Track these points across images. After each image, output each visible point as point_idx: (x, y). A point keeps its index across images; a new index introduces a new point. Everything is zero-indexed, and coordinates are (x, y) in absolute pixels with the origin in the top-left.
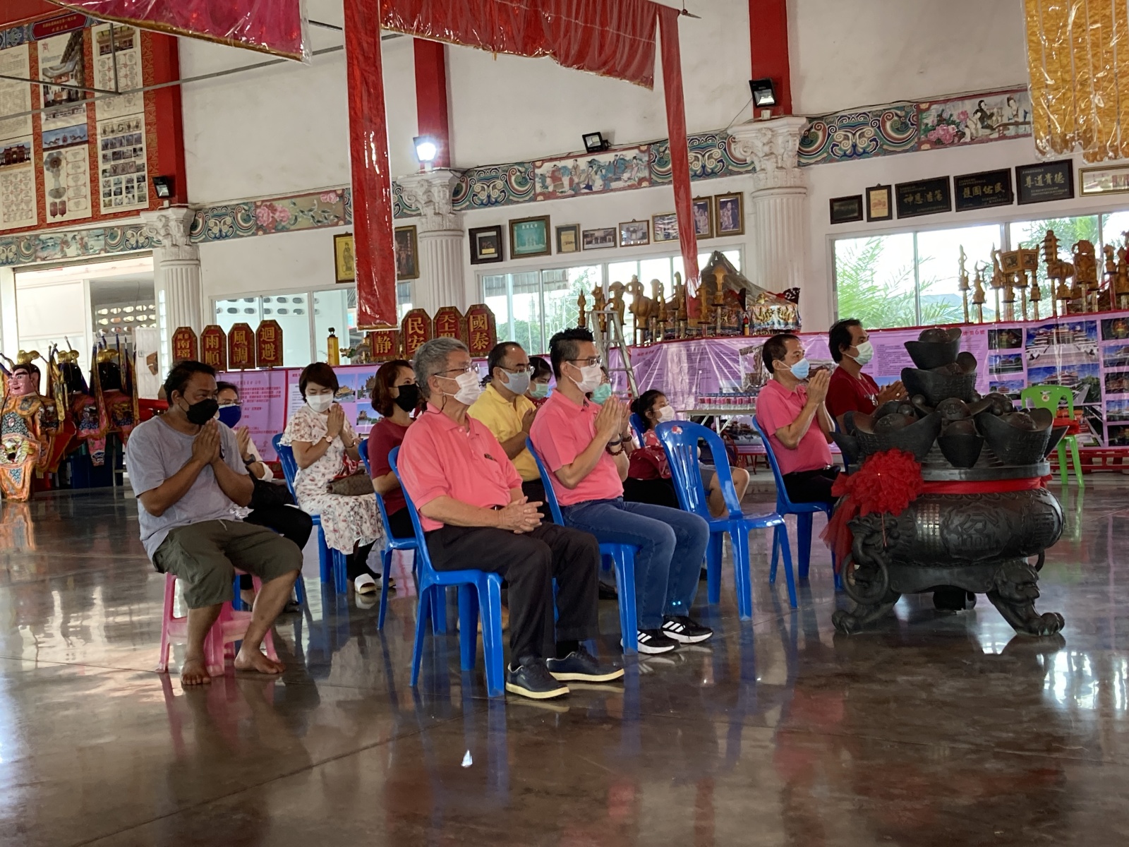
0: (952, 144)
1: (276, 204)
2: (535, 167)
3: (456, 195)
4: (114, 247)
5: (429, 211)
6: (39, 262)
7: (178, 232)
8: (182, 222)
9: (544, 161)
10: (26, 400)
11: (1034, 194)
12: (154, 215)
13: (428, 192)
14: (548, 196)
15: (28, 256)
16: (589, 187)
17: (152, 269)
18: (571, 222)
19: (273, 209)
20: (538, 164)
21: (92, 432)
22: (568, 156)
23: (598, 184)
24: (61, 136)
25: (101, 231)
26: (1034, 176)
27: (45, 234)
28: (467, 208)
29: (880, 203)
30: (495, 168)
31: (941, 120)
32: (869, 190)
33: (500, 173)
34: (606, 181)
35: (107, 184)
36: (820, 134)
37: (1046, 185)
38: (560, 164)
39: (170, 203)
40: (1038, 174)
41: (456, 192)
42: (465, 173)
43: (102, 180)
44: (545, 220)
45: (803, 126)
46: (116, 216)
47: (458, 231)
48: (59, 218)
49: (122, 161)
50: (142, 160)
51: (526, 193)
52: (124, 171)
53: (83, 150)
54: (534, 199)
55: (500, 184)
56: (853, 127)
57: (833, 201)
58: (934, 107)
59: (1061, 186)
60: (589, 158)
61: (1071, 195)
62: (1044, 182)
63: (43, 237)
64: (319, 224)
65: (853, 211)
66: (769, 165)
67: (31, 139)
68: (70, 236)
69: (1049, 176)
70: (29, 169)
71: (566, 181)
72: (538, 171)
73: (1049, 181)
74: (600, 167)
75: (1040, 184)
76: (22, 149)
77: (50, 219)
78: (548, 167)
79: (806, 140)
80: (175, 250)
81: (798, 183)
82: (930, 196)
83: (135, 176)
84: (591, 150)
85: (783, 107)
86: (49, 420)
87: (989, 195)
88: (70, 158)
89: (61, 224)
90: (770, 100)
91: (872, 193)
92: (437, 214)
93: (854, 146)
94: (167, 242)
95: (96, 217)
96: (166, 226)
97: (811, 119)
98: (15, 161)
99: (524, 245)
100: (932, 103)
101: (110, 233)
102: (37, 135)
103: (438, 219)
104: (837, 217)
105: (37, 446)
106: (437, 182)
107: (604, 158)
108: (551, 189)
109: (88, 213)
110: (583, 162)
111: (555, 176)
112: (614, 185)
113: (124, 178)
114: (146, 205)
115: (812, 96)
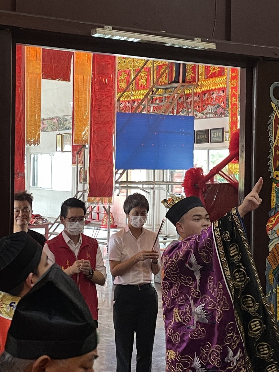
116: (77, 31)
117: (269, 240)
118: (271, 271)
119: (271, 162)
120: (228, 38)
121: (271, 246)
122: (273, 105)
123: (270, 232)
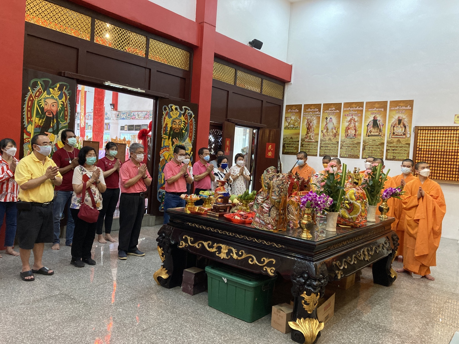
0: (134, 119)
31: (133, 115)
32: (125, 125)
36: (120, 114)
45: (117, 113)
57: (121, 126)
58: (132, 112)
65: (123, 129)
79: (118, 115)
81: (117, 122)
85: (115, 109)
90: (113, 108)
93: (123, 117)
97: (119, 112)
115: (120, 108)
116: (99, 82)
117: (160, 157)
118: (161, 167)
119: (162, 132)
120: (149, 89)
121: (161, 159)
122: (164, 113)
123: (161, 155)
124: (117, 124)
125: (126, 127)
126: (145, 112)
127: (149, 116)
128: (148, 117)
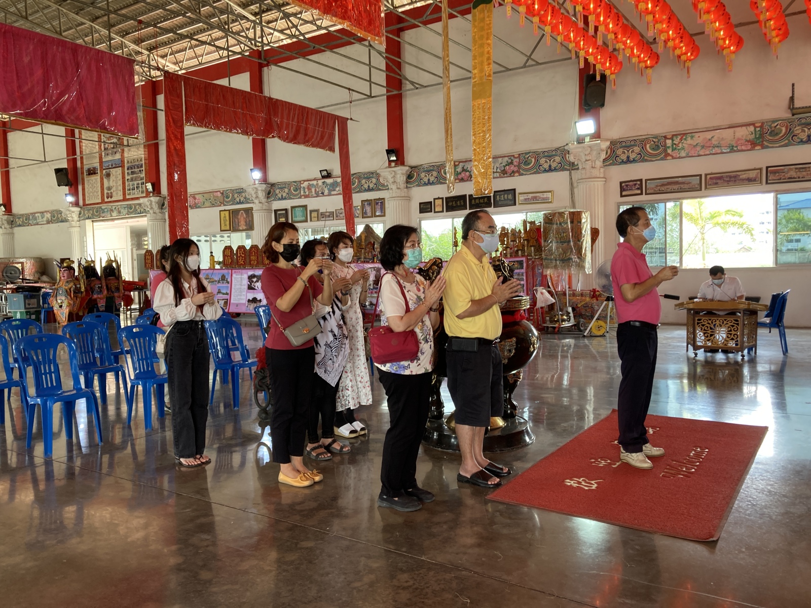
0: (467, 180)
1: (196, 196)
2: (301, 183)
3: (269, 194)
4: (131, 213)
5: (257, 201)
6: (101, 219)
7: (156, 207)
8: (157, 203)
9: (304, 181)
10: (67, 282)
11: (500, 203)
12: (146, 199)
13: (256, 193)
14: (306, 197)
15: (97, 216)
16: (323, 193)
17: (146, 222)
18: (316, 208)
19: (195, 198)
20: (302, 182)
21: (99, 296)
22: (315, 179)
23: (326, 192)
24: (110, 164)
25: (125, 206)
26: (500, 195)
27: (104, 206)
28: (273, 200)
29: (439, 205)
30: (285, 183)
31: (464, 170)
32: (435, 199)
33: (287, 186)
34: (330, 191)
35: (129, 185)
36: (415, 174)
37: (505, 200)
38: (311, 183)
39: (153, 194)
40: (501, 195)
41: (269, 193)
42: (273, 185)
43: (127, 183)
44: (305, 207)
45: (408, 171)
46: (133, 199)
47: (269, 210)
48: (110, 199)
49: (135, 175)
50: (143, 175)
51: (297, 195)
52: (136, 180)
53: (119, 170)
54: (300, 198)
55: (286, 190)
56: (428, 171)
57: (420, 204)
58: (461, 164)
59: (510, 200)
60: (323, 181)
61: (515, 204)
62: (504, 198)
63: (103, 207)
64: (213, 205)
65: (428, 208)
66: (394, 187)
67: (98, 164)
68: (114, 207)
69: (506, 196)
70: (97, 178)
71: (313, 190)
72: (302, 185)
73: (506, 198)
74: (327, 184)
75: (503, 199)
76: (95, 168)
77: (106, 200)
78: (306, 184)
79: (410, 177)
80: (155, 215)
81: (406, 195)
82: (458, 203)
83: (140, 182)
84: (323, 177)
85: (400, 161)
86: (77, 291)
87: (482, 203)
88: (114, 173)
89: (110, 202)
90: (394, 158)
91: (436, 200)
92: (260, 203)
93: (429, 180)
94: (151, 212)
95: (125, 199)
96: (151, 204)
97: (412, 167)
98: (92, 174)
99: (296, 217)
100: (460, 162)
101: (130, 207)
102: (101, 162)
103: (261, 205)
104: (422, 211)
105: (72, 302)
106: (260, 189)
107: (329, 181)
108: (307, 193)
109: (121, 198)
110: (320, 182)
111: (309, 188)
112: (333, 193)
113: (135, 183)
114: (144, 195)
115: (413, 157)
124: (408, 198)
125: (439, 202)
126: (506, 159)
127: (519, 166)
128: (516, 169)
